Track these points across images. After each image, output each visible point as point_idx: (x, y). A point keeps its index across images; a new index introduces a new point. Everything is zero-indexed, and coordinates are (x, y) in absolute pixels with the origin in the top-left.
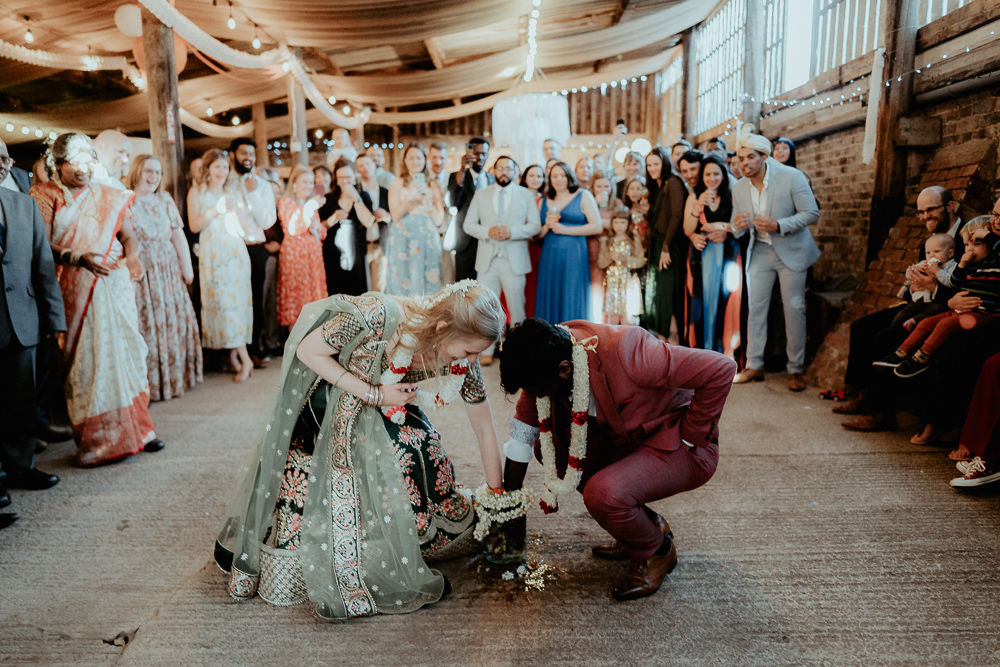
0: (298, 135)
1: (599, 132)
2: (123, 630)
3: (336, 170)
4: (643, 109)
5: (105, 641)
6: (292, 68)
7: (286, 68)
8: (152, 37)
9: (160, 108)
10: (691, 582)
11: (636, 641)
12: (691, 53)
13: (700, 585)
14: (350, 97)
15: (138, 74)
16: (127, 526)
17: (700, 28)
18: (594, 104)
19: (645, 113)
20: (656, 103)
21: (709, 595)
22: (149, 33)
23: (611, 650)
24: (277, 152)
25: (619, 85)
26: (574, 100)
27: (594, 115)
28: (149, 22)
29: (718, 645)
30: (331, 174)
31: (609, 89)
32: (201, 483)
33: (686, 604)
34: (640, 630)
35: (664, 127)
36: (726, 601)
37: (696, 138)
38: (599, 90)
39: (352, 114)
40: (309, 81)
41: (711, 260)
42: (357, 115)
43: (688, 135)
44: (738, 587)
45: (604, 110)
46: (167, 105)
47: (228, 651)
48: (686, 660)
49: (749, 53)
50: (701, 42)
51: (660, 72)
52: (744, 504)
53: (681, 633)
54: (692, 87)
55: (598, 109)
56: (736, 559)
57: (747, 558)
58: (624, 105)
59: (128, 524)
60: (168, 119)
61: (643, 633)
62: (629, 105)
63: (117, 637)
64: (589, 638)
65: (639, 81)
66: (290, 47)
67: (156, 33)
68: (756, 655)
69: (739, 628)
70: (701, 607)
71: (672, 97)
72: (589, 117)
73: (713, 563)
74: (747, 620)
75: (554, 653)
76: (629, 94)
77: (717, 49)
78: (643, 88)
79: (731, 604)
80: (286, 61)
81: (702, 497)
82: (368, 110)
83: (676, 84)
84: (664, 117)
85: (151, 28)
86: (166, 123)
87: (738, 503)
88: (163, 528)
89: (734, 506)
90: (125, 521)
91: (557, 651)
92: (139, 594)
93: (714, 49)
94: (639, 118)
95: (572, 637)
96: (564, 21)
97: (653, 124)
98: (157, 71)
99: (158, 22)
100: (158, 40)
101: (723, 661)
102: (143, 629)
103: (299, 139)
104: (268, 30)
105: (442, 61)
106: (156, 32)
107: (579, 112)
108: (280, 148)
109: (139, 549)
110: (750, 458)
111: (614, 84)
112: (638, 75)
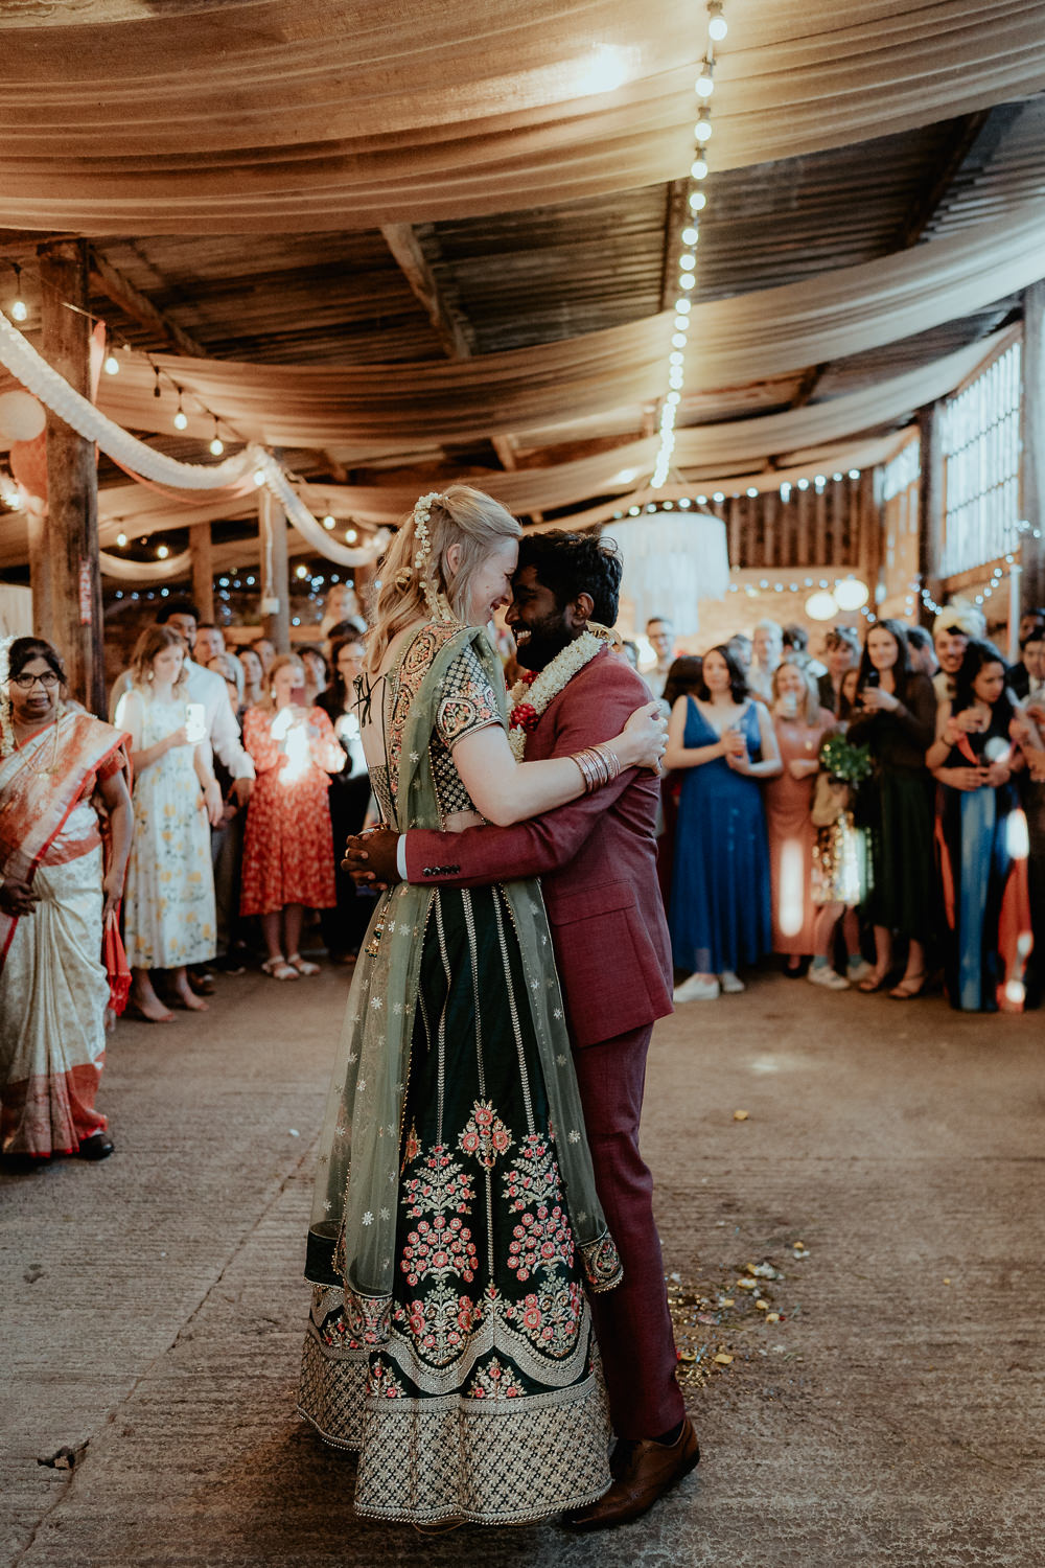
0: (274, 586)
1: (777, 563)
2: (65, 1444)
3: (336, 649)
4: (854, 525)
5: (40, 1462)
6: (270, 479)
7: (259, 479)
8: (63, 456)
9: (70, 568)
10: (931, 1376)
11: (847, 1467)
12: (934, 441)
13: (944, 1380)
14: (359, 516)
15: (13, 487)
16: (39, 1276)
17: (948, 401)
18: (769, 516)
19: (858, 533)
20: (876, 514)
21: (959, 1396)
22: (59, 451)
23: (809, 1482)
24: (225, 595)
25: (812, 486)
26: (735, 510)
27: (769, 535)
28: (59, 434)
29: (971, 1475)
30: (326, 662)
31: (795, 492)
32: (145, 1202)
33: (923, 1411)
34: (853, 1451)
35: (890, 557)
36: (984, 1407)
37: (944, 582)
38: (777, 494)
39: (358, 544)
40: (292, 494)
41: (976, 816)
42: (367, 543)
43: (932, 579)
44: (1004, 1384)
45: (786, 525)
46: (82, 563)
47: (231, 1478)
48: (922, 1498)
49: (1028, 457)
50: (950, 425)
51: (883, 465)
52: (1019, 1246)
53: (915, 1457)
54: (936, 497)
55: (777, 525)
56: (1003, 1338)
57: (1020, 1337)
58: (821, 519)
59: (42, 1271)
60: (83, 585)
61: (857, 1456)
62: (829, 518)
63: (59, 1455)
64: (776, 1464)
65: (846, 479)
66: (267, 448)
67: (69, 451)
68: (1028, 1491)
69: (1003, 1450)
70: (945, 1416)
71: (903, 508)
72: (761, 539)
73: (966, 1344)
74: (1016, 1438)
75: (722, 1485)
76: (829, 500)
77: (978, 438)
78: (855, 493)
79: (991, 1411)
80: (260, 469)
81: (950, 1233)
82: (385, 532)
83: (910, 486)
84: (890, 541)
85: (61, 444)
86: (78, 592)
87: (1009, 1243)
88: (97, 1279)
89: (1003, 1248)
90: (34, 1267)
91: (728, 1482)
92: (78, 1387)
93: (973, 438)
94: (846, 541)
95: (749, 1461)
96: (720, 391)
97: (870, 552)
98: (68, 511)
99: (74, 434)
100: (71, 462)
101: (978, 1500)
102: (97, 1441)
103: (276, 593)
104: (235, 425)
105: (513, 452)
106: (69, 449)
107: (744, 531)
108: (229, 589)
109: (66, 1313)
110: (1031, 1165)
111: (803, 485)
112: (844, 469)
